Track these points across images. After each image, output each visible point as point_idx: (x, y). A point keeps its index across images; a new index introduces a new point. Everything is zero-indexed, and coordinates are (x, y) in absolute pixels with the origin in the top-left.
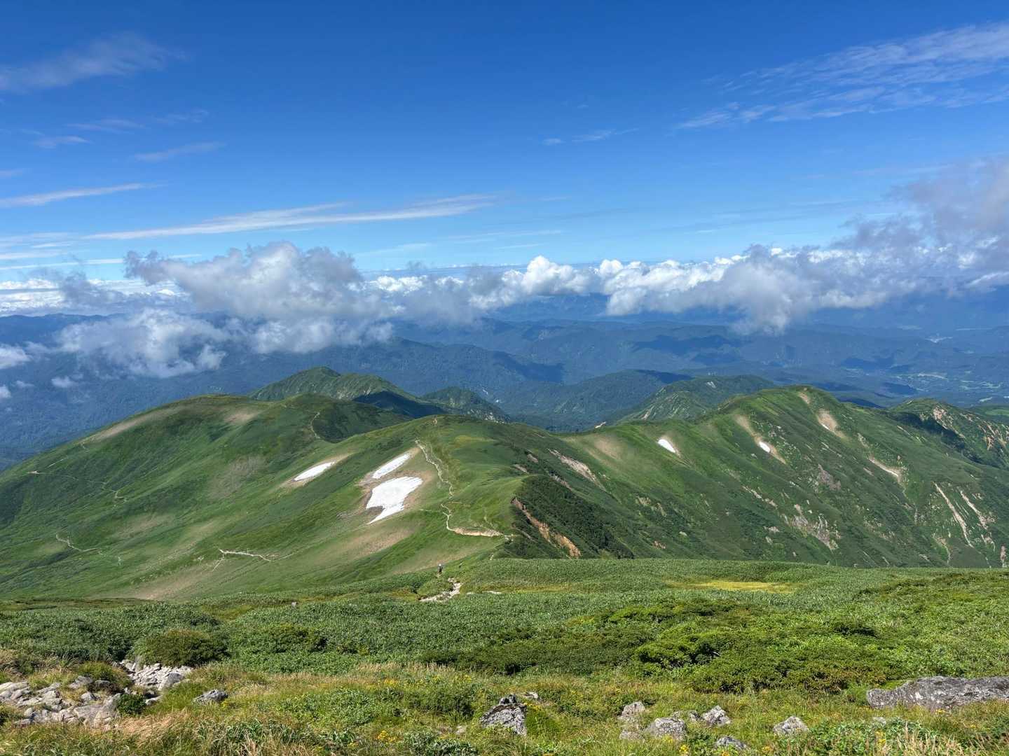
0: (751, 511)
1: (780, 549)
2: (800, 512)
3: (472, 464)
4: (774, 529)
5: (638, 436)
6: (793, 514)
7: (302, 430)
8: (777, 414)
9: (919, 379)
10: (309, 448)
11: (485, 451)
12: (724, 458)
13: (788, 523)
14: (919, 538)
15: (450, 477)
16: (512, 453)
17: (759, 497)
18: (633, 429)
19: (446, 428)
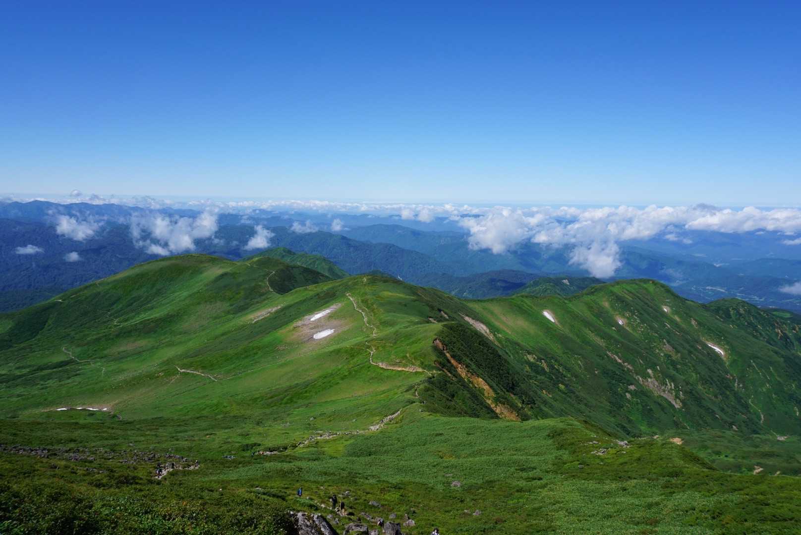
0: (615, 372)
1: (637, 404)
2: (652, 375)
3: (393, 314)
4: (632, 387)
5: (527, 307)
6: (646, 376)
7: (260, 284)
8: (631, 299)
9: (707, 291)
10: (263, 297)
11: (405, 305)
12: (592, 329)
13: (642, 383)
14: (739, 402)
15: (375, 323)
16: (427, 308)
17: (619, 361)
18: (522, 301)
19: (373, 285)
